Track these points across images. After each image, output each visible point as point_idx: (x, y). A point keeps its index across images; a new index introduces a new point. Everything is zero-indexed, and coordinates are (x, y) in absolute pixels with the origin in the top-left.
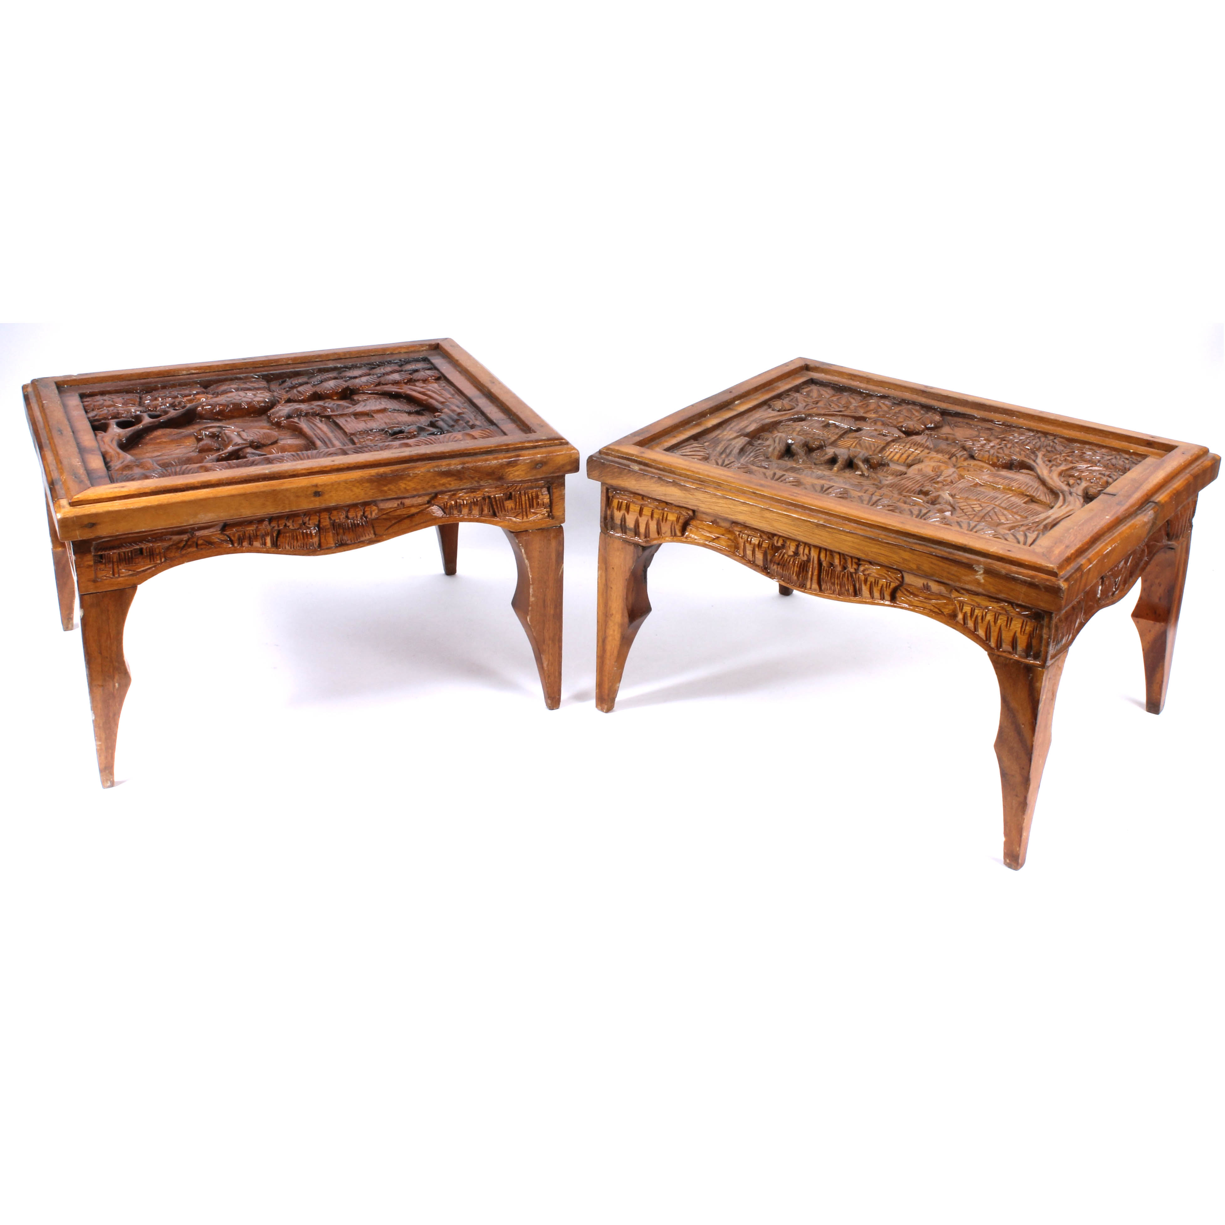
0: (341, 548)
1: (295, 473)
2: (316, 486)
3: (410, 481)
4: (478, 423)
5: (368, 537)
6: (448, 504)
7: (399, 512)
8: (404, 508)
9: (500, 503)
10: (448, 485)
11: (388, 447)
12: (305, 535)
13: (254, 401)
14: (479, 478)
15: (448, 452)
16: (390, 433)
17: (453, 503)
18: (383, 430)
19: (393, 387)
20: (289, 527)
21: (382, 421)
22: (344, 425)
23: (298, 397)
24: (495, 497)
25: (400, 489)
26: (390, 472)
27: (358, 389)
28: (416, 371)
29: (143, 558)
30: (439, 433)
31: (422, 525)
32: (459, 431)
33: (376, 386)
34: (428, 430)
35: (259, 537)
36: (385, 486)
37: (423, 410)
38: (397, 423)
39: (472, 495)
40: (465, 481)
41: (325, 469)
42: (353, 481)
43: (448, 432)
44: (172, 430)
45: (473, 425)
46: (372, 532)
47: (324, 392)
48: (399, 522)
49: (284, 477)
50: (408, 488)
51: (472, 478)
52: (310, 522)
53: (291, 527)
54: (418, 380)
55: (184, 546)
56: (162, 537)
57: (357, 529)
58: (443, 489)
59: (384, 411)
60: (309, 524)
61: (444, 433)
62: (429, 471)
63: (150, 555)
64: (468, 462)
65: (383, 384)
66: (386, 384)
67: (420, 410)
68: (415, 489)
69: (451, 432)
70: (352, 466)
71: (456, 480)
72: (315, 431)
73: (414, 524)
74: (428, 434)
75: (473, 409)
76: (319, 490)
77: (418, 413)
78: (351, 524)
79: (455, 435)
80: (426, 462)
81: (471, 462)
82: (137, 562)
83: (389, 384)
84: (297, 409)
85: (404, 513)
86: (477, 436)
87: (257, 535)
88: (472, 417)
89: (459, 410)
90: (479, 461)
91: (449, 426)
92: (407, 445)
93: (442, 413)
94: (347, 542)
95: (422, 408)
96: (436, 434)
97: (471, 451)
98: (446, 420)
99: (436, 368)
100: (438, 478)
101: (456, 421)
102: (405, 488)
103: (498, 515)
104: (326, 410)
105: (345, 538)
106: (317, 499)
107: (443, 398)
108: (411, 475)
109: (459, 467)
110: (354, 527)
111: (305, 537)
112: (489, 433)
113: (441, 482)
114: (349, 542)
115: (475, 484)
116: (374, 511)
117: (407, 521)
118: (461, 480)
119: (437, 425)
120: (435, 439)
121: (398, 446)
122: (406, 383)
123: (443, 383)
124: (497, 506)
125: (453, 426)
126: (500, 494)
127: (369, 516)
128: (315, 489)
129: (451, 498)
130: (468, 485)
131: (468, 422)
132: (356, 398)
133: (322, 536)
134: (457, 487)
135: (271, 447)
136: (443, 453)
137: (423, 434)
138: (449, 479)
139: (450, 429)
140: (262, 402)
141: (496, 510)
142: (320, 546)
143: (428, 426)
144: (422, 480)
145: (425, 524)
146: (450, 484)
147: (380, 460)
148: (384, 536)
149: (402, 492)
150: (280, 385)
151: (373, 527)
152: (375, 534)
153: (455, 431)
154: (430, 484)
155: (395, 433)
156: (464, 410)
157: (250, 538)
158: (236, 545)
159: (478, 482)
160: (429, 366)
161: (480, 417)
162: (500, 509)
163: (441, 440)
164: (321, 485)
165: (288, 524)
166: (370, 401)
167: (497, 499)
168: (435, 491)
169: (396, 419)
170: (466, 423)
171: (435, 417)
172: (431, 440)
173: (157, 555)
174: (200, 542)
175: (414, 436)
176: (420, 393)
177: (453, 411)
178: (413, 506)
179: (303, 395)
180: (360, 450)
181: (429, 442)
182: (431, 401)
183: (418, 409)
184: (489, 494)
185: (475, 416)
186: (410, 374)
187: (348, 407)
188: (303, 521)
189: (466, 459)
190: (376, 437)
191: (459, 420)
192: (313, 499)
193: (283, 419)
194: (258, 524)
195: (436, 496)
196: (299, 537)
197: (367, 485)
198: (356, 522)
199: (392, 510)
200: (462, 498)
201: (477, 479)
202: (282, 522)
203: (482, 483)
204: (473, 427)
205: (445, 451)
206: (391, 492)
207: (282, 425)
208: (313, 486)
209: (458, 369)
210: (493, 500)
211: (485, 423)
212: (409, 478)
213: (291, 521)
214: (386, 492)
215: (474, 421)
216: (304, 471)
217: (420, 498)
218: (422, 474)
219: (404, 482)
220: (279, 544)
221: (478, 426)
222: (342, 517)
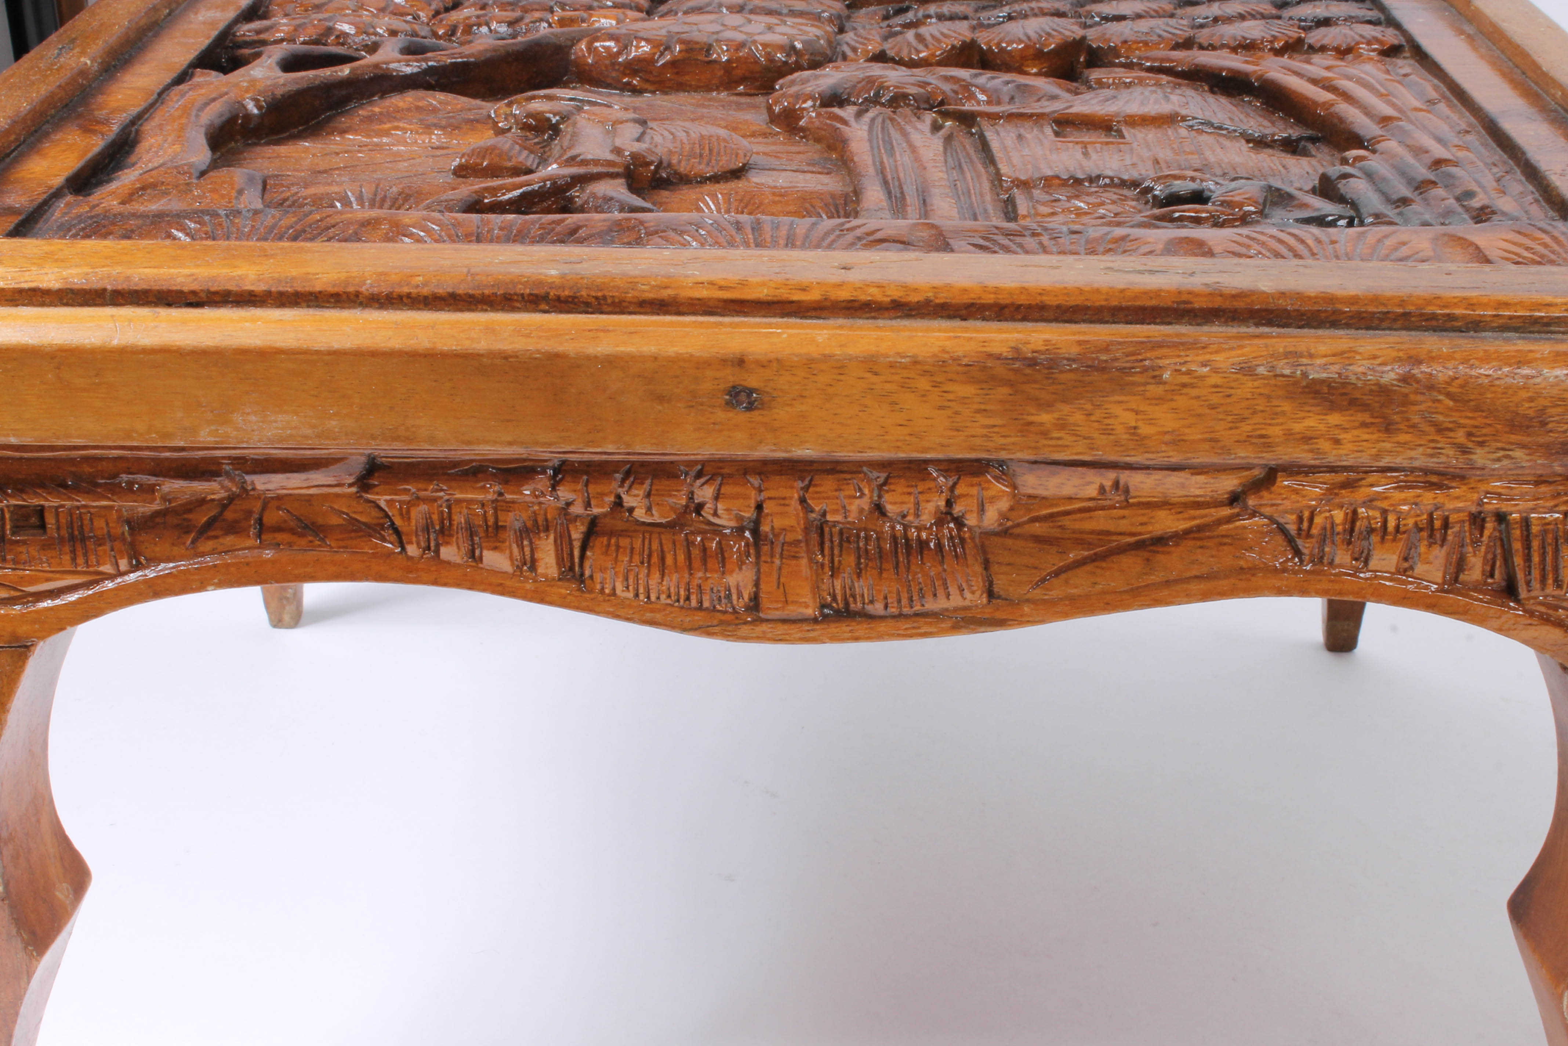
0: (844, 628)
1: (665, 294)
2: (740, 362)
3: (1159, 400)
4: (1505, 204)
5: (956, 601)
6: (1318, 520)
7: (1100, 522)
8: (1127, 505)
9: (1543, 547)
10: (1325, 445)
11: (1118, 246)
12: (696, 552)
13: (754, 42)
14: (1470, 435)
15: (1354, 300)
16: (1155, 197)
17: (1339, 516)
18: (1135, 184)
19: (1233, 56)
20: (631, 510)
21: (1146, 154)
22: (1005, 148)
23: (910, 53)
24: (1526, 523)
25: (1107, 431)
26: (1075, 350)
27: (1114, 51)
28: (1326, 22)
29: (46, 547)
30: (1342, 222)
31: (1194, 587)
32: (1426, 224)
33: (1177, 46)
34: (1304, 206)
35: (510, 536)
36: (1047, 406)
37: (1313, 140)
38: (1197, 165)
39: (1429, 498)
40: (1403, 438)
41: (797, 297)
42: (904, 367)
43: (1379, 219)
44: (450, 97)
45: (1483, 208)
46: (978, 583)
47: (998, 45)
48: (1094, 559)
49: (619, 306)
50: (1145, 430)
51: (1441, 430)
52: (720, 506)
53: (640, 514)
54: (1323, 49)
55: (210, 524)
56: (116, 476)
57: (916, 560)
58: (1305, 457)
59: (1170, 120)
60: (715, 514)
61: (1362, 224)
62: (1247, 370)
63: (72, 538)
64: (1432, 359)
65: (1201, 47)
66: (1213, 47)
67: (1300, 139)
68: (1177, 442)
69: (1391, 223)
70: (914, 298)
71: (1364, 425)
72: (891, 152)
73: (1153, 578)
74: (1297, 220)
75: (1499, 155)
76: (752, 382)
77: (1291, 147)
78: (894, 538)
79: (1404, 237)
80: (1243, 329)
81: (1450, 357)
82: (24, 557)
83: (1223, 46)
84: (871, 81)
85: (1124, 525)
86: (1492, 254)
87: (498, 528)
88: (1488, 179)
89: (1439, 152)
90: (1486, 359)
91: (1388, 200)
92: (1201, 249)
93: (1374, 152)
94: (870, 608)
95: (1309, 132)
96: (1333, 224)
97: (1458, 311)
98: (1384, 179)
99: (1392, 23)
100: (1286, 407)
101: (1422, 186)
102: (1133, 430)
103: (1523, 594)
104: (972, 97)
105: (862, 587)
106: (739, 417)
107: (1393, 105)
108: (1166, 375)
109: (1390, 375)
110: (902, 551)
111: (697, 563)
112: (1546, 246)
113: (1297, 427)
114: (878, 608)
115: (1449, 458)
116: (993, 499)
117: (1131, 563)
118: (1388, 428)
119: (1343, 191)
120: (1318, 241)
121: (1160, 246)
122: (1279, 52)
123: (1405, 65)
124: (1528, 559)
125: (1404, 201)
126: (1551, 510)
127: (971, 520)
128: (731, 377)
129: (1332, 491)
130: (1419, 458)
131: (1469, 194)
132: (1095, 74)
133: (764, 568)
134: (1364, 459)
135: (709, 187)
136: (1331, 299)
137: (1278, 215)
138: (1335, 419)
139: (1391, 212)
140: (782, 48)
141: (1520, 576)
142: (755, 604)
143: (1314, 191)
144: (1213, 407)
145: (1203, 586)
146: (1337, 442)
147: (1043, 292)
148: (1026, 609)
149: (1116, 443)
150: (886, 18)
151: (986, 564)
152: (991, 594)
153: (1407, 222)
154: (1246, 428)
155: (1174, 199)
156: (1461, 154)
157: (471, 532)
158: (412, 550)
159: (1464, 450)
160: (1374, 14)
161: (1517, 184)
162: (1536, 573)
163: (1341, 248)
164: (764, 365)
165: (629, 501)
166: (1139, 89)
167: (1535, 529)
168: (1270, 458)
169: (1200, 153)
170: (1458, 199)
171: (1344, 161)
172: (1302, 242)
173: (100, 542)
174: (272, 517)
175: (1244, 220)
176: (1314, 81)
177: (1418, 151)
178: (1165, 504)
179: (926, 46)
180: (1005, 241)
181: (1291, 249)
182: (1344, 108)
183: (1295, 133)
184: (1505, 507)
185: (1498, 180)
186: (1304, 29)
187: (1054, 98)
188: (691, 498)
189: (1431, 342)
190: (1102, 204)
191: (1434, 183)
192: (721, 415)
193: (809, 103)
194: (506, 482)
195: (1270, 476)
196: (669, 560)
197: (968, 390)
198: (913, 533)
199: (1077, 505)
200: (1385, 505)
201: (1460, 436)
202: (612, 487)
203: (1480, 457)
204: (1482, 215)
205: (1339, 293)
206: (1068, 439)
207: (802, 123)
208: (724, 362)
209: (1467, 28)
210: (1517, 533)
211: (1534, 209)
212: (1154, 390)
213: (640, 491)
214: (1045, 434)
215: (1493, 194)
216: (703, 293)
217: (1201, 478)
218: (1215, 379)
219: (1134, 402)
220: (587, 573)
221: (1504, 214)
222: (853, 507)
